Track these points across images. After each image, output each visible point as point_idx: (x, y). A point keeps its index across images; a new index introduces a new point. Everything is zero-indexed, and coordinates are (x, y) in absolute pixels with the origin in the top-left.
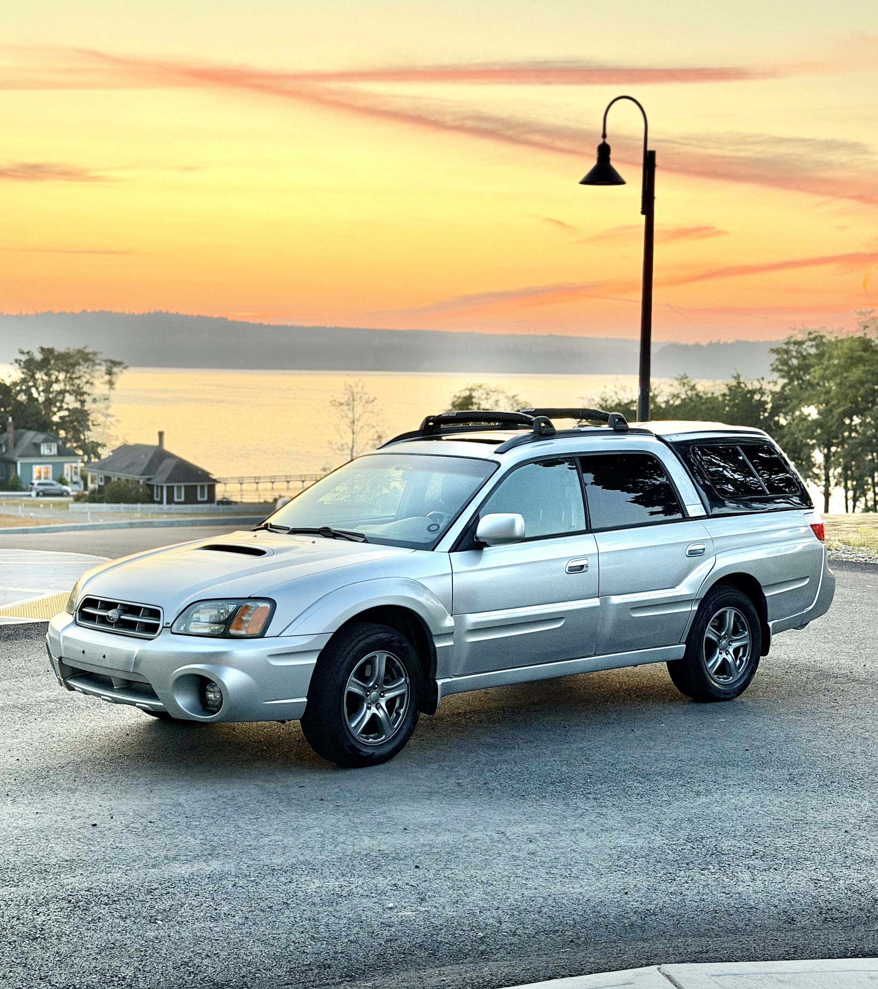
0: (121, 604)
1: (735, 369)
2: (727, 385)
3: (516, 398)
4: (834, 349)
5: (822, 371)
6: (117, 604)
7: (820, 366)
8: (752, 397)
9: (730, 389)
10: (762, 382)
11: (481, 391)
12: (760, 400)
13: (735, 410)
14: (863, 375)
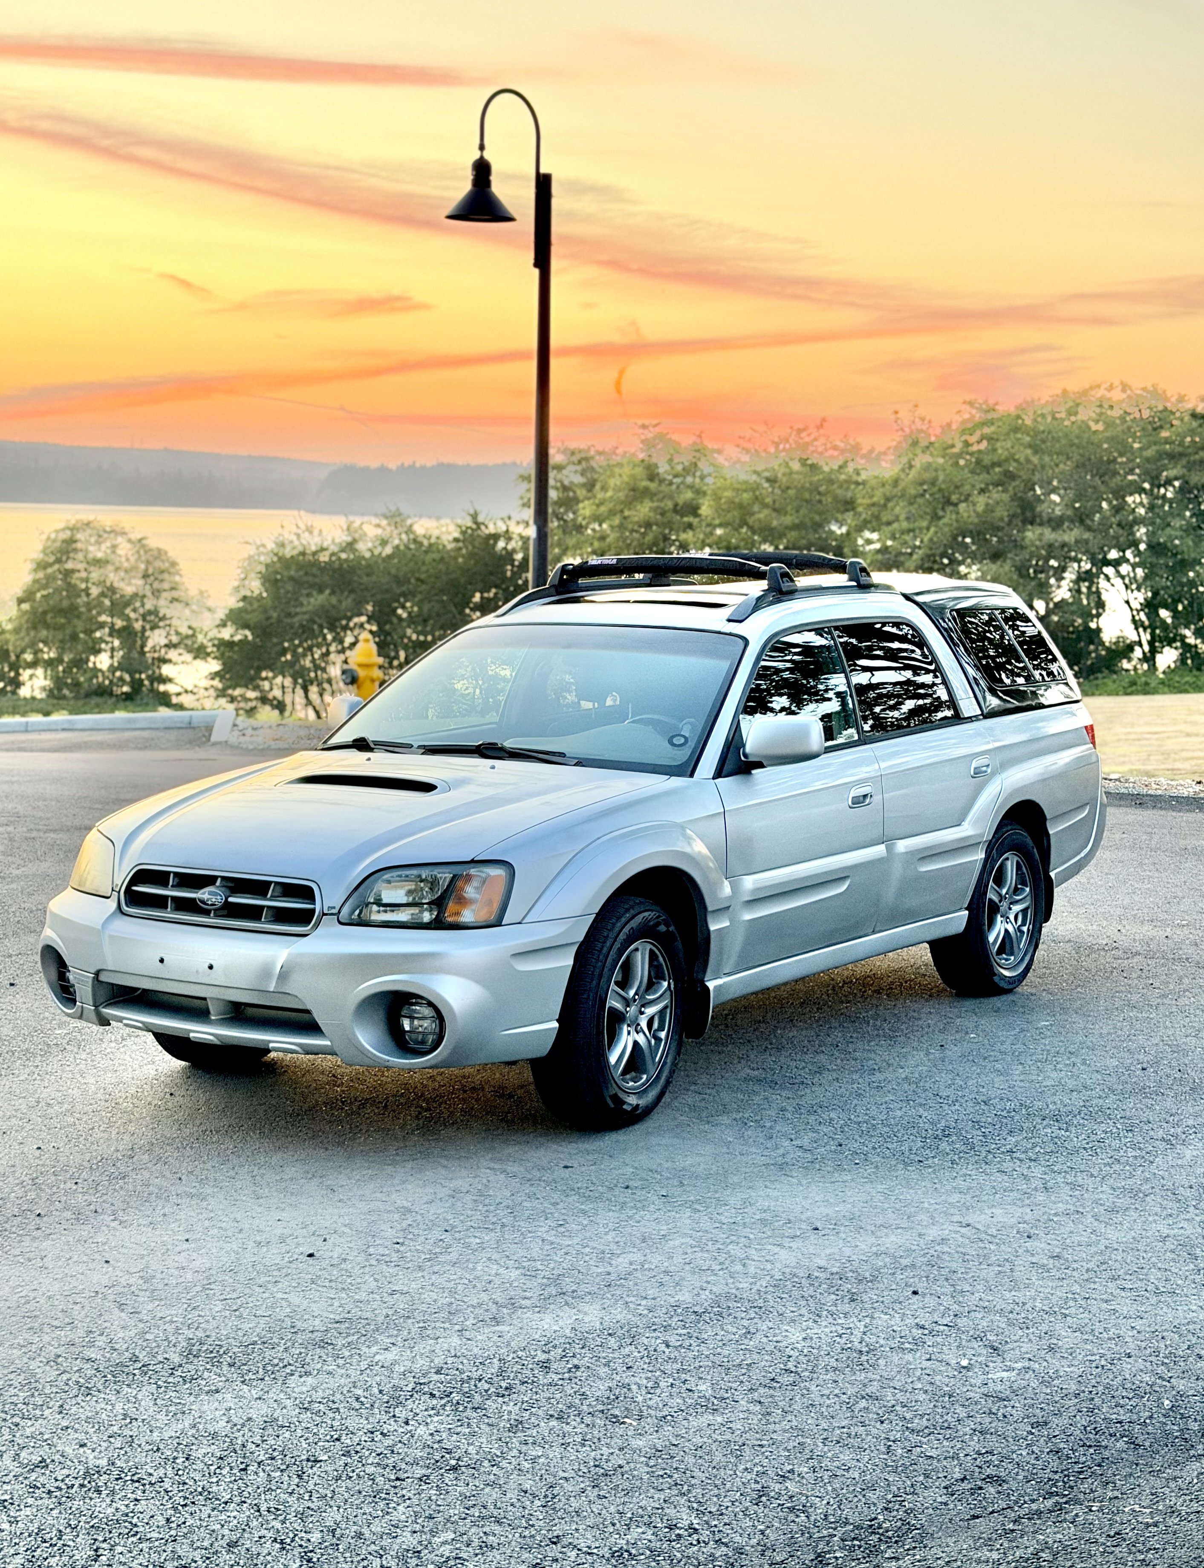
0: (223, 878)
1: (472, 502)
2: (460, 527)
3: (144, 542)
4: (609, 477)
5: (594, 507)
6: (216, 878)
7: (591, 501)
8: (496, 543)
9: (463, 533)
10: (508, 522)
11: (88, 532)
12: (505, 548)
13: (472, 562)
14: (652, 514)
